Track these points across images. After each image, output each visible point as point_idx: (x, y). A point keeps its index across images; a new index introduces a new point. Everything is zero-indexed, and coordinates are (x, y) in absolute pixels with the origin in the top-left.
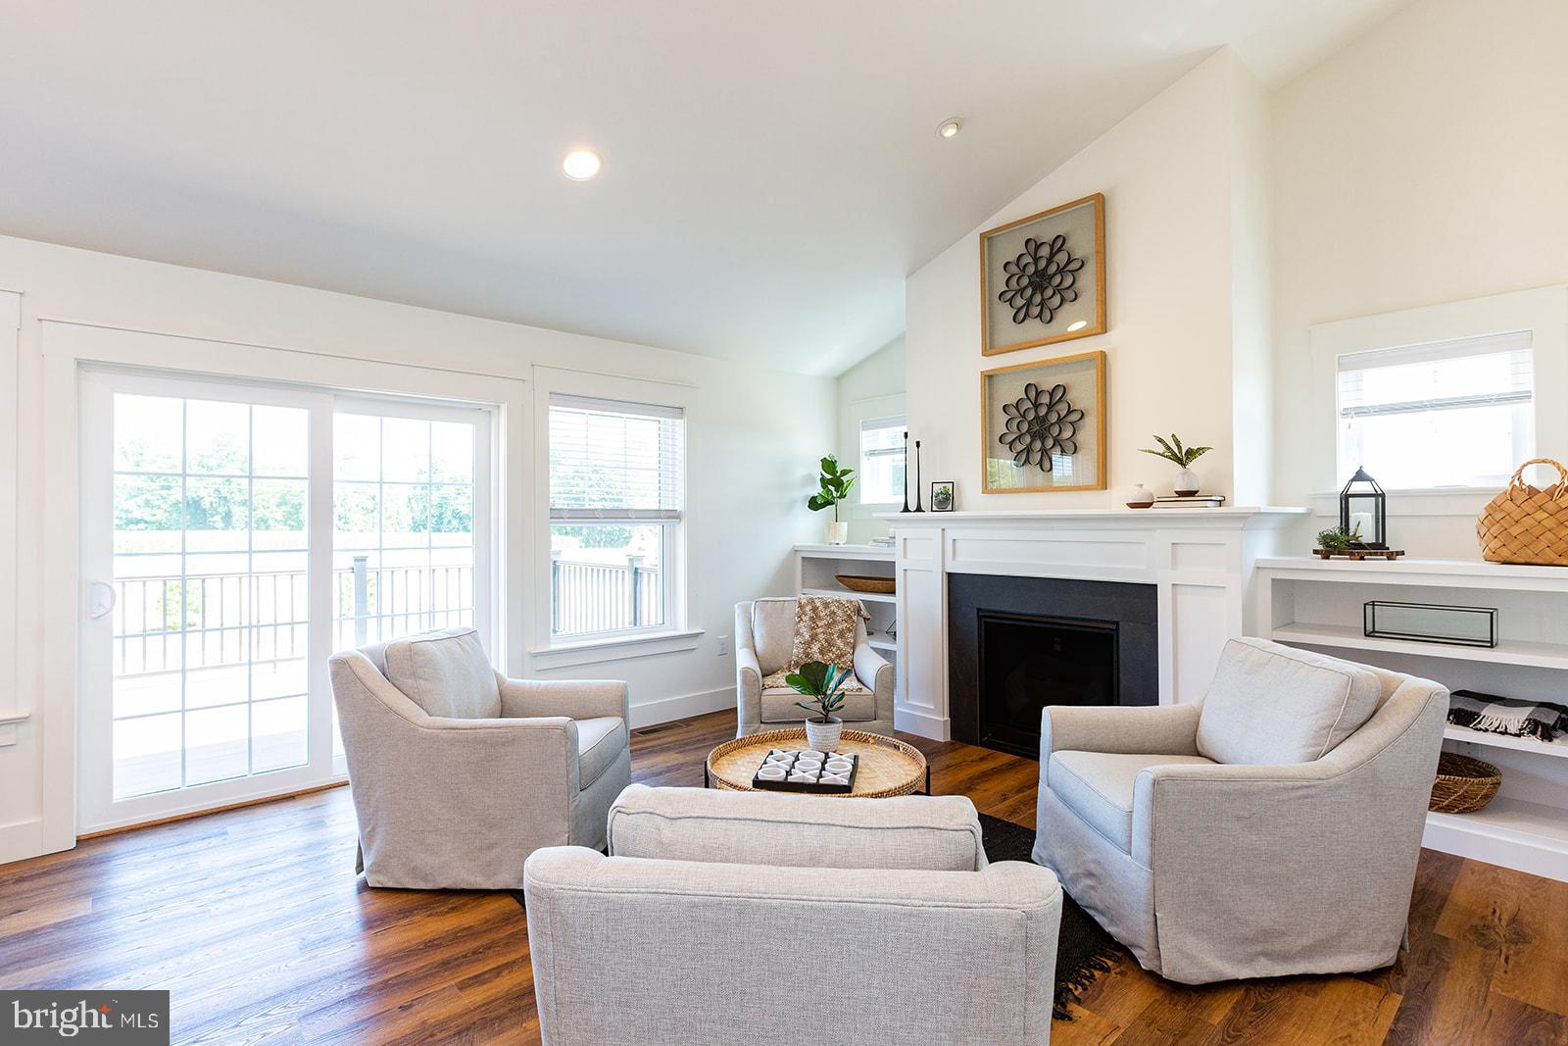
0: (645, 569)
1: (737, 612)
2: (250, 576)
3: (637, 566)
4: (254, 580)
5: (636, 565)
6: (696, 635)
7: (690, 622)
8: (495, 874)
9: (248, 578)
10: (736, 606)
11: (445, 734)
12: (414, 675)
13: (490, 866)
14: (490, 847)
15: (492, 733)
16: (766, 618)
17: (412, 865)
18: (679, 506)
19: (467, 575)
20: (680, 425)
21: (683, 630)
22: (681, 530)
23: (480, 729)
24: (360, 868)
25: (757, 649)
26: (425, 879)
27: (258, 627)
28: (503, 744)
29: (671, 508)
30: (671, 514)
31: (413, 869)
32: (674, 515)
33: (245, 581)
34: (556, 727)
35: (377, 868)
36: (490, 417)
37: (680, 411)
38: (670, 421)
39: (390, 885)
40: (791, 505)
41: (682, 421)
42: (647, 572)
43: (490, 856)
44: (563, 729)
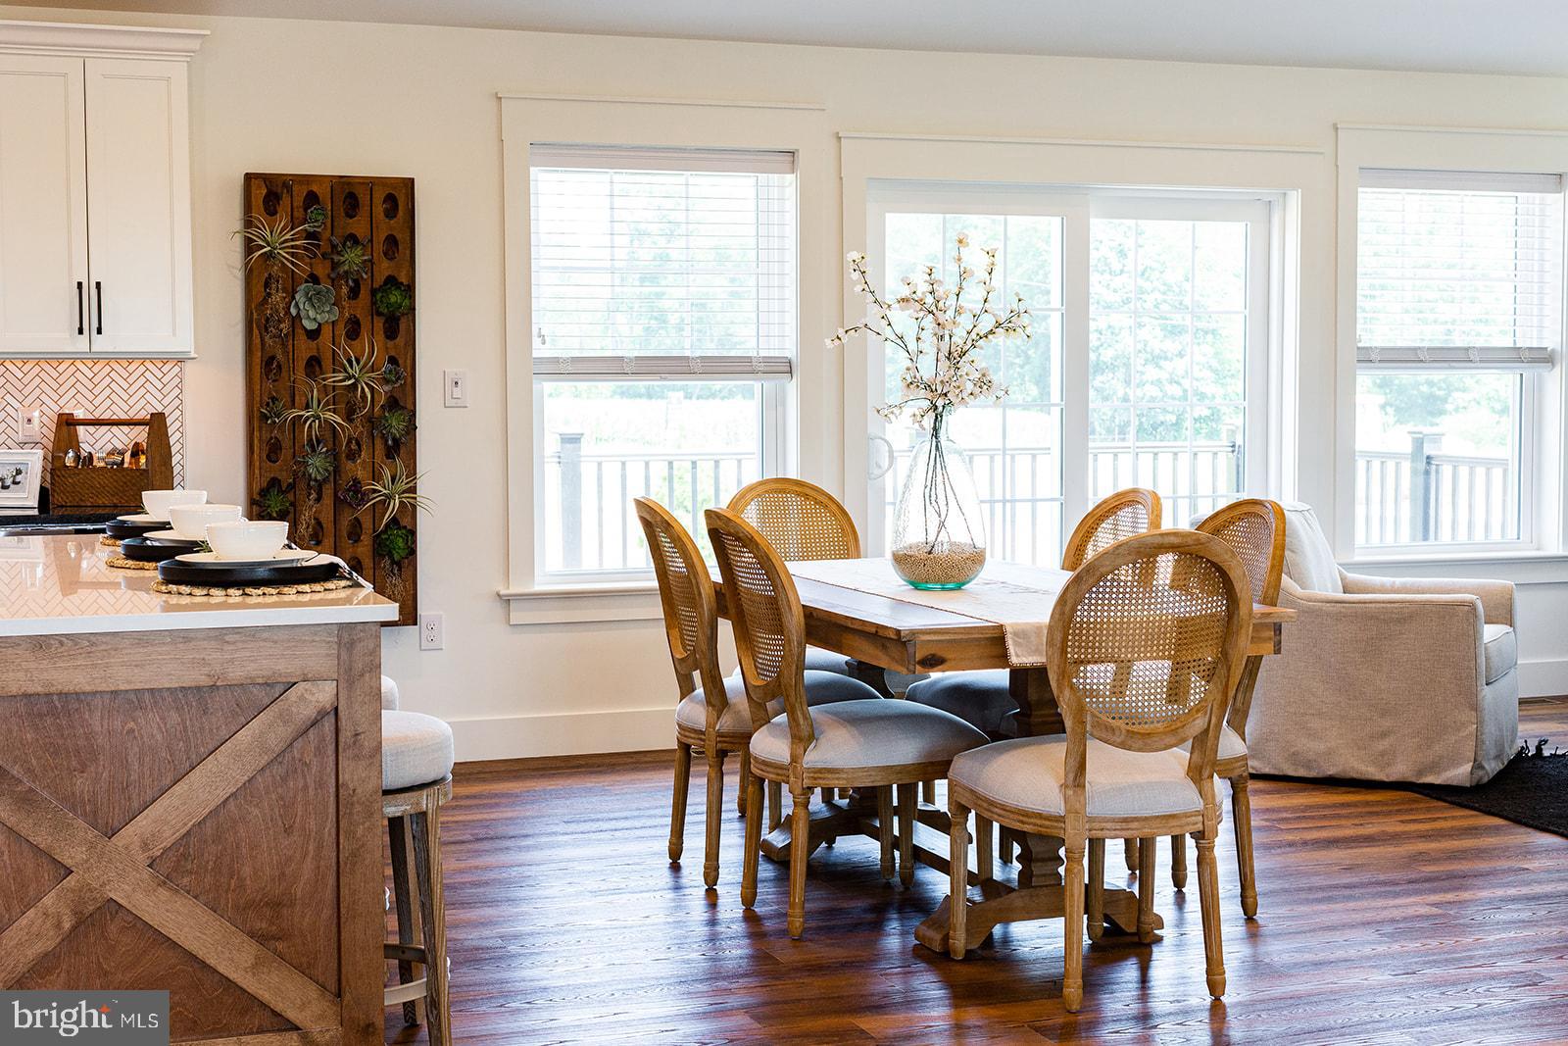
2: (1004, 455)
4: (1008, 458)
8: (1389, 765)
9: (1001, 457)
13: (1382, 756)
14: (1384, 735)
15: (1386, 608)
17: (1292, 750)
18: (1551, 343)
23: (1371, 603)
26: (1308, 767)
27: (1013, 501)
28: (1399, 621)
29: (1538, 346)
30: (1538, 354)
31: (1294, 754)
32: (1545, 357)
33: (998, 459)
34: (1463, 604)
39: (1267, 770)
42: (1456, 462)
43: (1382, 745)
44: (1472, 606)
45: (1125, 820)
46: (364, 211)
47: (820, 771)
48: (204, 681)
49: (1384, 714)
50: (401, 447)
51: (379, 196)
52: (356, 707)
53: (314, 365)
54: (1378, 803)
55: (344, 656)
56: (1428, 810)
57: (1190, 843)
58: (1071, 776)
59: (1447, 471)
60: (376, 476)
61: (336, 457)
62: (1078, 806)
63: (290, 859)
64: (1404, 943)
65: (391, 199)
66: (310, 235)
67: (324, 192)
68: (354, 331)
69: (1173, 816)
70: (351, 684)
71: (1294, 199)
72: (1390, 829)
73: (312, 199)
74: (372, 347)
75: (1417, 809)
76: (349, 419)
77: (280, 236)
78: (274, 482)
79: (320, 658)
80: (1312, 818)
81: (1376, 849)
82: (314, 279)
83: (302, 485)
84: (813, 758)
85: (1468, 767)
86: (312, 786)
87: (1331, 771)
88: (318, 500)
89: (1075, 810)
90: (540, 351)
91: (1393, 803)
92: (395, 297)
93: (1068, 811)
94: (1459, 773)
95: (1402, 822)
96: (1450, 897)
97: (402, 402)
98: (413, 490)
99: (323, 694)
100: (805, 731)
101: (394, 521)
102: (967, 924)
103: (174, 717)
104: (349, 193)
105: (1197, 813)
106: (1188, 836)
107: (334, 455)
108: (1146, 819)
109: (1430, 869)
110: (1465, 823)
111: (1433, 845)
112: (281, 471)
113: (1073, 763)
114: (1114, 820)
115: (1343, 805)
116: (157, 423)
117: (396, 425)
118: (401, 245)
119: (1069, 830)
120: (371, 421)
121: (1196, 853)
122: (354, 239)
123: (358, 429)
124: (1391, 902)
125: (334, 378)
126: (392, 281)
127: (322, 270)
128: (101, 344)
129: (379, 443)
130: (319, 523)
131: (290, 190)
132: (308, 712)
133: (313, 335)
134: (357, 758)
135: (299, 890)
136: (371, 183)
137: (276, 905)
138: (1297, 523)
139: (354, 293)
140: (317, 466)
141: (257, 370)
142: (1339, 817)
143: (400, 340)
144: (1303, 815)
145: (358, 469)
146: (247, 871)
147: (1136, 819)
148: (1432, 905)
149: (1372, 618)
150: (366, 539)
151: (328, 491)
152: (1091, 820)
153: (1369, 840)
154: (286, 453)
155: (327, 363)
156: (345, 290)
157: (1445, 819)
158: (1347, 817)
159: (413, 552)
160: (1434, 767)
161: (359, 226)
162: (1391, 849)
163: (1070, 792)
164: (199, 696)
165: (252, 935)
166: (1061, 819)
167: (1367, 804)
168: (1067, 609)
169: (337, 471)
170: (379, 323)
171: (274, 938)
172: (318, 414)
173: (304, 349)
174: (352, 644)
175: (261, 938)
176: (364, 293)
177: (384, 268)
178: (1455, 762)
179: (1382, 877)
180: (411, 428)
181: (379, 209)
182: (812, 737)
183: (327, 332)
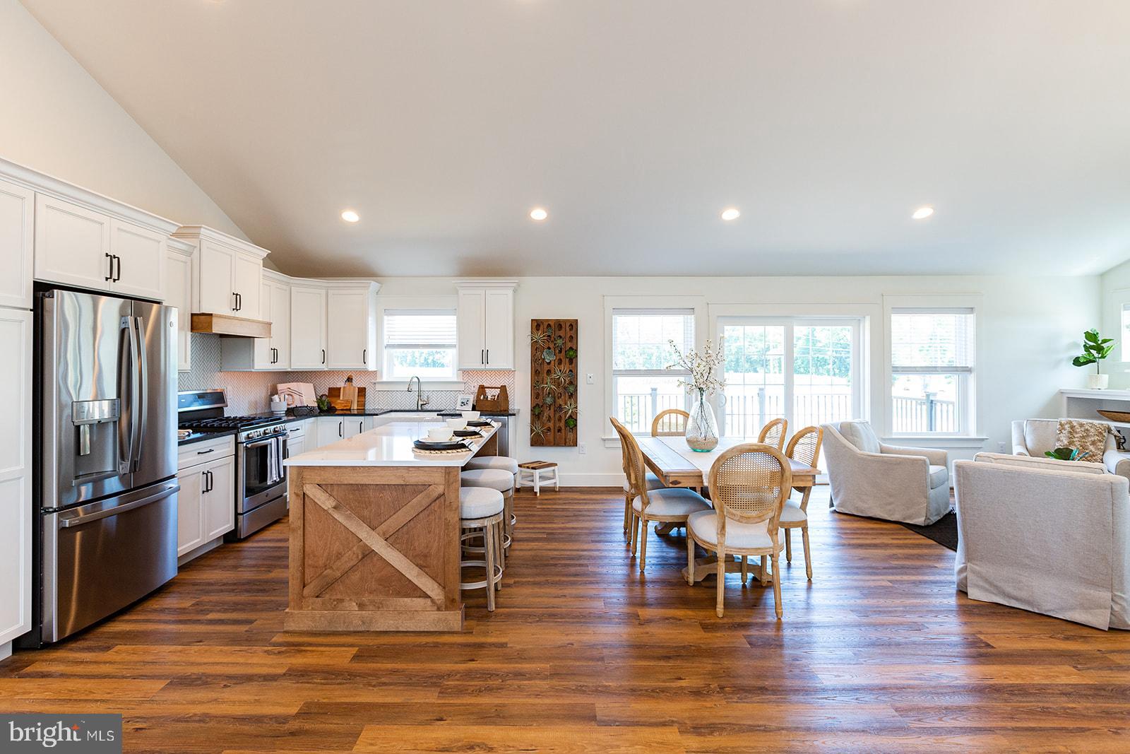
0: (938, 401)
1: (1013, 426)
3: (933, 399)
5: (931, 398)
6: (983, 440)
7: (979, 430)
8: (891, 515)
10: (1013, 423)
11: (870, 458)
12: (852, 435)
14: (891, 504)
16: (1035, 430)
18: (970, 364)
19: (849, 398)
20: (971, 318)
21: (973, 435)
22: (972, 379)
24: (832, 505)
25: (1028, 447)
26: (862, 512)
28: (895, 464)
29: (964, 366)
30: (965, 369)
31: (857, 507)
32: (968, 370)
34: (920, 460)
35: (841, 505)
36: (860, 323)
37: (971, 310)
38: (963, 316)
39: (847, 512)
40: (1057, 363)
41: (972, 315)
42: (942, 403)
43: (889, 507)
44: (924, 461)
45: (740, 549)
46: (563, 329)
47: (650, 515)
48: (402, 483)
49: (890, 496)
50: (573, 395)
51: (568, 325)
52: (451, 493)
53: (549, 372)
54: (885, 529)
55: (447, 477)
56: (905, 534)
57: (769, 558)
58: (719, 530)
59: (938, 407)
60: (566, 404)
61: (555, 398)
62: (722, 541)
63: (430, 542)
64: (869, 600)
65: (571, 325)
66: (549, 336)
67: (552, 324)
68: (560, 362)
69: (759, 549)
70: (449, 486)
71: (868, 319)
72: (886, 542)
73: (549, 326)
74: (565, 367)
75: (900, 533)
76: (558, 387)
77: (540, 335)
78: (537, 405)
79: (438, 478)
80: (857, 533)
81: (876, 551)
82: (549, 348)
83: (545, 406)
84: (648, 510)
85: (923, 519)
86: (437, 517)
87: (870, 515)
88: (550, 409)
89: (721, 544)
90: (615, 368)
91: (892, 530)
92: (571, 353)
93: (718, 543)
94: (920, 521)
95: (893, 539)
96: (898, 578)
97: (573, 383)
98: (576, 408)
99: (440, 489)
100: (646, 501)
101: (571, 416)
102: (694, 573)
103: (395, 494)
104: (559, 324)
105: (771, 548)
106: (768, 556)
107: (554, 397)
108: (748, 549)
109: (895, 563)
110: (917, 542)
111: (901, 551)
112: (540, 402)
113: (720, 526)
114: (735, 548)
115: (872, 529)
116: (503, 388)
117: (571, 389)
118: (574, 338)
119: (719, 551)
120: (565, 388)
121: (771, 562)
122: (560, 337)
123: (561, 390)
124: (873, 578)
125: (553, 376)
126: (571, 348)
127: (552, 346)
128: (488, 367)
129: (567, 394)
130: (550, 416)
131: (543, 323)
132: (436, 495)
133: (549, 363)
134: (451, 510)
135: (433, 552)
136: (565, 321)
137: (425, 556)
138: (860, 428)
139: (560, 352)
140: (549, 400)
141: (533, 373)
142: (867, 534)
143: (573, 365)
144: (855, 532)
145: (560, 401)
146: (416, 544)
147: (744, 549)
148: (889, 581)
149: (886, 463)
150: (563, 421)
151: (552, 408)
152: (727, 547)
153: (875, 546)
154: (541, 397)
155: (553, 372)
156: (557, 351)
157: (910, 539)
158: (871, 534)
159: (576, 425)
160: (910, 517)
161: (562, 333)
162: (883, 551)
163: (719, 536)
164: (403, 487)
165: (417, 566)
166: (716, 546)
167: (882, 529)
168: (715, 471)
169: (555, 402)
170: (567, 360)
171: (425, 567)
172: (549, 386)
173: (546, 368)
174: (449, 473)
175: (420, 567)
176: (563, 352)
177: (569, 345)
178: (918, 516)
179: (874, 565)
180: (576, 390)
181: (568, 329)
182: (649, 503)
183: (553, 362)
